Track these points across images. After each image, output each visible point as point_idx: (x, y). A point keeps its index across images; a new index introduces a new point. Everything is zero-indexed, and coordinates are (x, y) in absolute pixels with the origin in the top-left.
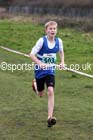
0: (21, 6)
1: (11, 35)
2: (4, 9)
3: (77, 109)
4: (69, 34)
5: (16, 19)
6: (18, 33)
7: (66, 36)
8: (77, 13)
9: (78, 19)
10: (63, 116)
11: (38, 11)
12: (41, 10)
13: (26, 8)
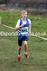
0: (14, 3)
1: (9, 19)
2: (5, 5)
3: (43, 58)
4: (39, 18)
5: (11, 10)
6: (12, 18)
7: (38, 19)
8: (43, 7)
9: (44, 10)
10: (36, 62)
11: (23, 6)
12: (24, 5)
13: (17, 5)
